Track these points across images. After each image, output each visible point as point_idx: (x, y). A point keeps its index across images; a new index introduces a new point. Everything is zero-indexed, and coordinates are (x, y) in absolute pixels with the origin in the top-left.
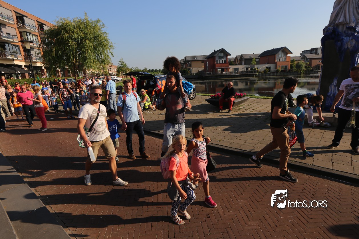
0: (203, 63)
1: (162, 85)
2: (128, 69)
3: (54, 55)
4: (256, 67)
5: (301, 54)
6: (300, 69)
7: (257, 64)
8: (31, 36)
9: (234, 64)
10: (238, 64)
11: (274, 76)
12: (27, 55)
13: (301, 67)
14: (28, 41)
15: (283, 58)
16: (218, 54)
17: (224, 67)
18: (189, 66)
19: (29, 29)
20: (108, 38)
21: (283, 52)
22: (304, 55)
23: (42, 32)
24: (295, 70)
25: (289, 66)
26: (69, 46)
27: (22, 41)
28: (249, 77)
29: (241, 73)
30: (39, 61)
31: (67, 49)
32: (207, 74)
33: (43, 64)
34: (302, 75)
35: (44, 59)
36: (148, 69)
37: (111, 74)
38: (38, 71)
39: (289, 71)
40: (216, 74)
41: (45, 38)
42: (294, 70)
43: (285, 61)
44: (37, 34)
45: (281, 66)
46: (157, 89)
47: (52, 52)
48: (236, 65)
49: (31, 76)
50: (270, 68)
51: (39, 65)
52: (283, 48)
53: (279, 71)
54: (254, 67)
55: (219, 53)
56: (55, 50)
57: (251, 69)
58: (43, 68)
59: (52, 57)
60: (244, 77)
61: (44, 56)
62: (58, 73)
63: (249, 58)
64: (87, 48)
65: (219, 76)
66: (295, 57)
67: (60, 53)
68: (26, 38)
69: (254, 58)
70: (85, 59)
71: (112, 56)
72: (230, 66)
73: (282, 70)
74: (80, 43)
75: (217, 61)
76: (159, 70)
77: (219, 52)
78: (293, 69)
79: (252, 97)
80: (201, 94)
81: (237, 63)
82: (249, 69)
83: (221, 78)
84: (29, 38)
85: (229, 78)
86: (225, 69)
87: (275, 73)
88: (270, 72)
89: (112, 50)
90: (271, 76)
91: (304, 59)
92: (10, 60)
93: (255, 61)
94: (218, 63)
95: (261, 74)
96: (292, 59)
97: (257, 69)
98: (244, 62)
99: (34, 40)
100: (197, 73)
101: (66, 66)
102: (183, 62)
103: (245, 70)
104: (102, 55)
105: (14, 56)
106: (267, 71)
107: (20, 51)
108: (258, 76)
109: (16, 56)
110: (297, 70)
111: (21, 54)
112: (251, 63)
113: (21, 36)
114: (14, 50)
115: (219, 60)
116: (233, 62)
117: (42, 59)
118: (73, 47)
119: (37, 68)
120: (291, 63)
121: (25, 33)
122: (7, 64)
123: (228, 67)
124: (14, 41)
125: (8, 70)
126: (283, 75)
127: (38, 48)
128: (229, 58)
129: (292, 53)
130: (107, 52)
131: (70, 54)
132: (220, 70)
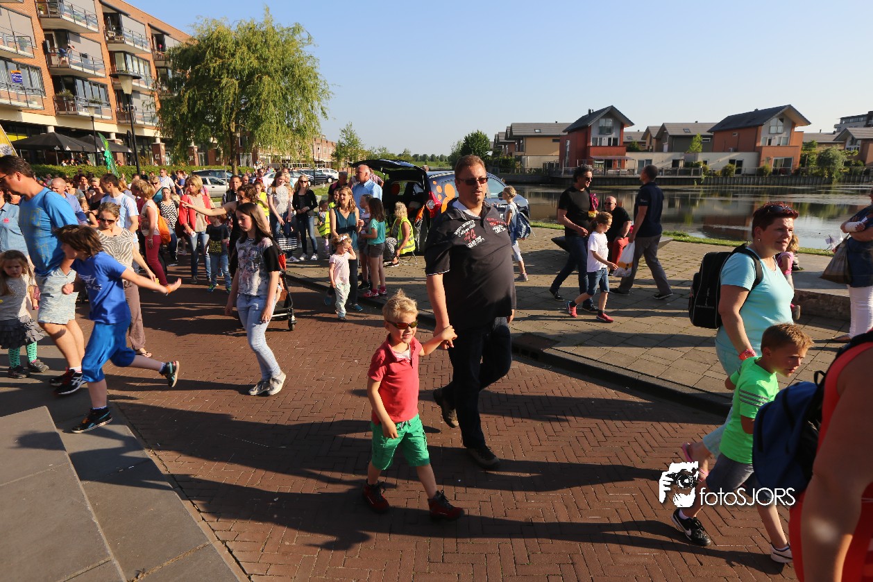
0: (558, 144)
1: (444, 196)
2: (363, 152)
3: (185, 109)
4: (701, 158)
5: (836, 126)
6: (828, 169)
7: (704, 151)
8: (135, 63)
9: (640, 149)
10: (651, 148)
11: (751, 186)
12: (123, 109)
13: (834, 164)
14: (127, 76)
15: (780, 135)
16: (598, 120)
17: (611, 155)
18: (519, 151)
19: (132, 44)
20: (316, 70)
21: (782, 120)
22: (846, 129)
23: (160, 53)
24: (814, 172)
25: (798, 159)
27: (114, 76)
28: (677, 184)
30: (151, 124)
31: (216, 96)
32: (566, 172)
33: (159, 132)
34: (834, 185)
35: (162, 119)
36: (412, 155)
37: (319, 162)
38: (146, 147)
39: (797, 172)
41: (167, 68)
42: (810, 171)
43: (787, 145)
44: (150, 57)
45: (774, 159)
46: (430, 205)
47: (182, 102)
48: (647, 151)
49: (129, 160)
50: (740, 163)
51: (148, 133)
52: (783, 110)
53: (767, 172)
54: (695, 158)
55: (602, 117)
56: (189, 98)
57: (687, 165)
58: (158, 141)
59: (180, 115)
60: (665, 184)
61: (163, 112)
62: (193, 155)
63: (683, 133)
64: (264, 96)
66: (820, 134)
67: (199, 106)
68: (124, 65)
69: (699, 136)
70: (258, 122)
71: (324, 117)
72: (628, 155)
73: (775, 172)
74: (248, 81)
75: (595, 140)
76: (441, 159)
77: (602, 114)
78: (808, 169)
79: (679, 238)
80: (544, 224)
81: (649, 147)
82: (681, 164)
83: (601, 185)
84: (130, 66)
85: (623, 185)
86: (615, 160)
87: (754, 178)
88: (739, 175)
89: (324, 103)
90: (742, 184)
91: (845, 140)
92: (84, 119)
93: (701, 142)
94: (596, 146)
95: (714, 179)
96: (807, 141)
97: (704, 165)
98: (669, 144)
99: (142, 73)
100: (540, 169)
101: (212, 139)
102: (502, 139)
103: (671, 166)
104: (301, 115)
105: (93, 110)
106: (732, 170)
107: (107, 96)
108: (706, 184)
109: (98, 110)
110: (820, 172)
111: (109, 105)
112: (689, 148)
113: (113, 61)
114: (96, 95)
115: (600, 136)
116: (638, 143)
117: (158, 119)
118: (229, 93)
119: (145, 141)
120: (805, 150)
121: (122, 54)
122: (77, 129)
123: (625, 155)
124: (97, 73)
125: (79, 144)
126: (778, 184)
127: (150, 93)
128: (629, 133)
129: (808, 123)
130: (312, 107)
131: (220, 109)
132: (601, 164)
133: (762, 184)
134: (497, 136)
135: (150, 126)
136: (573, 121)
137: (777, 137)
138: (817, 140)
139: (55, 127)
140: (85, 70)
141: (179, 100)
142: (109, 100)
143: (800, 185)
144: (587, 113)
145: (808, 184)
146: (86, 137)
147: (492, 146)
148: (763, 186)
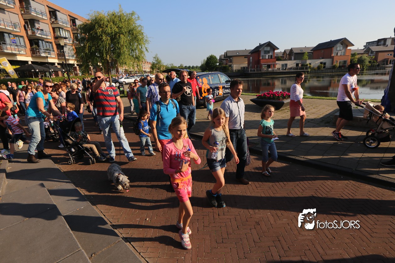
0: (247, 59)
1: (203, 83)
2: (163, 66)
3: (87, 51)
4: (308, 62)
5: (364, 46)
6: (362, 65)
7: (309, 59)
8: (64, 32)
9: (282, 59)
10: (286, 59)
11: (330, 73)
12: (60, 52)
13: (365, 62)
14: (61, 38)
15: (341, 51)
16: (264, 48)
17: (270, 62)
18: (230, 62)
19: (62, 24)
20: (142, 31)
21: (342, 44)
22: (369, 47)
23: (74, 27)
25: (349, 61)
26: (102, 42)
27: (56, 38)
29: (290, 70)
30: (72, 58)
31: (100, 45)
32: (251, 71)
33: (76, 62)
34: (365, 71)
35: (77, 55)
36: (184, 66)
37: (144, 71)
38: (71, 68)
40: (261, 71)
41: (77, 34)
43: (344, 55)
44: (70, 29)
45: (339, 61)
47: (86, 48)
48: (285, 60)
50: (325, 64)
51: (71, 62)
52: (342, 40)
53: (336, 67)
54: (306, 62)
55: (265, 47)
56: (89, 46)
57: (302, 65)
58: (76, 65)
59: (85, 54)
60: (293, 74)
61: (77, 53)
62: (91, 70)
63: (300, 52)
64: (122, 43)
65: (264, 73)
66: (358, 50)
67: (93, 49)
68: (59, 33)
69: (306, 52)
70: (119, 55)
71: (147, 52)
72: (277, 62)
73: (340, 67)
74: (114, 38)
75: (263, 56)
77: (265, 45)
81: (285, 58)
82: (300, 65)
83: (266, 75)
84: (62, 34)
85: (275, 75)
86: (271, 65)
87: (331, 70)
88: (324, 69)
89: (147, 45)
90: (326, 73)
91: (369, 52)
92: (43, 57)
93: (308, 55)
94: (263, 59)
95: (314, 71)
96: (353, 53)
97: (310, 65)
98: (294, 57)
99: (67, 37)
100: (240, 70)
101: (99, 64)
102: (223, 58)
103: (295, 66)
104: (137, 51)
105: (47, 53)
106: (322, 67)
107: (53, 48)
108: (311, 73)
109: (49, 53)
111: (54, 51)
112: (303, 58)
113: (54, 32)
114: (48, 47)
115: (265, 55)
116: (281, 57)
117: (75, 56)
118: (106, 43)
119: (70, 66)
120: (351, 57)
121: (58, 29)
122: (40, 62)
123: (275, 62)
124: (48, 37)
125: (42, 68)
126: (341, 72)
127: (71, 45)
128: (277, 53)
129: (353, 45)
130: (142, 47)
131: (103, 50)
132: (265, 66)
133: (334, 72)
134: (221, 57)
135: (71, 59)
136: (253, 49)
137: (340, 52)
138: (357, 53)
139: (32, 62)
140: (43, 36)
141: (84, 47)
144: (259, 45)
146: (45, 65)
147: (218, 62)
148: (335, 73)
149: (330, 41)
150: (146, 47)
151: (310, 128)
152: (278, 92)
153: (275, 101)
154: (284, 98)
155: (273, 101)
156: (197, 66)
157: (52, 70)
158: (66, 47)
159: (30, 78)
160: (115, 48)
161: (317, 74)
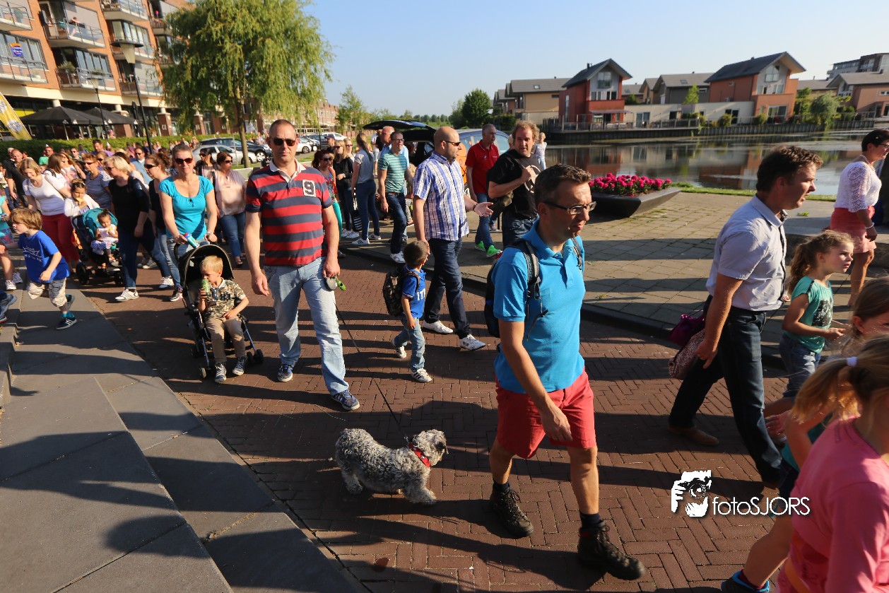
0: (557, 100)
2: (365, 115)
3: (189, 78)
4: (698, 108)
5: (828, 73)
6: (821, 116)
7: (700, 101)
8: (134, 31)
9: (638, 102)
10: (648, 100)
11: (746, 136)
12: (126, 80)
13: (828, 111)
14: (126, 44)
15: (775, 84)
16: (597, 75)
17: (610, 109)
18: (519, 108)
19: (128, 12)
20: (317, 32)
21: (777, 68)
22: (838, 75)
23: (157, 21)
24: (807, 119)
25: (793, 107)
26: (224, 55)
27: (114, 45)
28: (678, 136)
29: (656, 127)
30: (155, 94)
31: (219, 62)
32: (566, 127)
33: (164, 102)
34: (827, 132)
35: (166, 88)
36: (413, 116)
37: (322, 127)
38: (152, 118)
39: (791, 120)
40: (589, 128)
41: (166, 36)
43: (781, 93)
44: (147, 25)
45: (769, 108)
47: (185, 70)
48: (645, 103)
49: (136, 131)
50: (736, 113)
51: (153, 103)
52: (782, 56)
53: (762, 121)
54: (692, 109)
55: (600, 72)
56: (193, 66)
57: (684, 116)
58: (164, 111)
59: (184, 83)
60: (663, 136)
61: (166, 81)
62: (199, 124)
63: (680, 85)
64: (270, 60)
65: (596, 133)
66: (813, 81)
67: (203, 73)
68: (122, 33)
69: (695, 86)
70: (263, 88)
71: (327, 80)
72: (627, 108)
73: (770, 120)
74: (252, 47)
75: (594, 94)
76: (442, 118)
77: (602, 67)
78: (802, 116)
79: (684, 189)
81: (646, 100)
82: (678, 116)
83: (601, 139)
84: (128, 35)
85: (621, 138)
86: (613, 114)
87: (749, 128)
88: (734, 125)
89: (327, 65)
90: (737, 134)
91: (838, 86)
92: (88, 91)
93: (697, 93)
95: (711, 129)
96: (802, 88)
97: (701, 116)
98: (666, 96)
99: (141, 42)
101: (217, 107)
102: (502, 97)
103: (668, 118)
104: (304, 78)
105: (97, 82)
106: (728, 120)
107: (109, 70)
108: (703, 135)
109: (101, 81)
110: (813, 119)
111: (111, 76)
112: (685, 100)
113: (111, 31)
115: (599, 90)
116: (636, 96)
117: (161, 89)
118: (234, 58)
119: (150, 112)
120: (798, 97)
121: (120, 23)
122: (82, 102)
123: (623, 108)
124: (97, 44)
125: (85, 117)
126: (772, 133)
127: (151, 62)
128: (627, 86)
129: (803, 70)
130: (316, 70)
131: (226, 75)
132: (600, 118)
133: (757, 133)
134: (497, 94)
135: (154, 96)
136: (572, 76)
137: (772, 85)
138: (811, 87)
139: (61, 102)
140: (85, 41)
141: (182, 68)
142: (111, 72)
143: (793, 132)
144: (585, 67)
145: (802, 132)
146: (92, 110)
147: (492, 105)
148: (758, 135)
149: (750, 59)
150: (328, 68)
151: (698, 259)
152: (628, 177)
153: (620, 198)
154: (641, 190)
155: (617, 197)
156: (442, 116)
157: (110, 122)
158: (140, 68)
159: (58, 138)
160: (253, 73)
161: (718, 138)
